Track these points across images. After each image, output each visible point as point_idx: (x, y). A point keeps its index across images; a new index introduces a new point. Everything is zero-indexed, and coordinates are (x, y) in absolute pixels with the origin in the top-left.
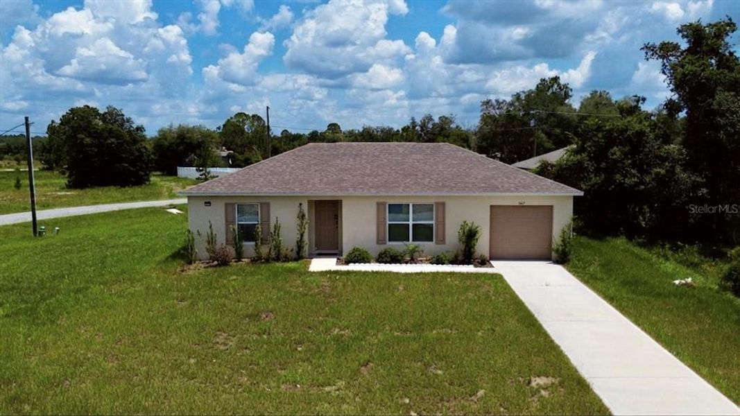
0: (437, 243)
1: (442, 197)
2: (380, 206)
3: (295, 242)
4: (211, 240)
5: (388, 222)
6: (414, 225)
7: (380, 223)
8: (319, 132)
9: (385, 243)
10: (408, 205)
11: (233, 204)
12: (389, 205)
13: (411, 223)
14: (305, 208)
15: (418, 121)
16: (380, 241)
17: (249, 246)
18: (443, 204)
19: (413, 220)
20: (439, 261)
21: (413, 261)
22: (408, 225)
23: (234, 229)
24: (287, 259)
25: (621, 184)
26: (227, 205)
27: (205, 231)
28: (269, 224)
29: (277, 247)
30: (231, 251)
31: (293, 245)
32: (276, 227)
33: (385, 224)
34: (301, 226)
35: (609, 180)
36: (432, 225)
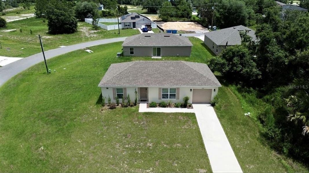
0: (176, 99)
2: (160, 89)
3: (134, 100)
7: (159, 94)
9: (161, 99)
10: (168, 89)
12: (163, 89)
13: (169, 94)
14: (137, 90)
16: (160, 99)
17: (120, 100)
18: (179, 89)
19: (170, 93)
21: (169, 105)
22: (168, 94)
23: (116, 97)
24: (132, 106)
25: (236, 70)
26: (113, 89)
27: (108, 97)
28: (126, 94)
29: (129, 101)
31: (134, 102)
32: (128, 96)
33: (161, 94)
35: (232, 69)
36: (175, 94)
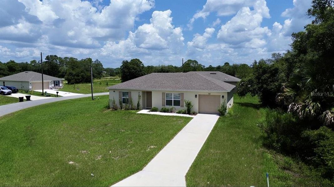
0: (181, 107)
1: (183, 91)
2: (163, 94)
4: (114, 102)
5: (166, 99)
6: (174, 100)
7: (163, 99)
8: (221, 66)
9: (165, 106)
10: (172, 94)
11: (121, 92)
12: (166, 94)
13: (173, 100)
14: (141, 94)
15: (258, 61)
16: (163, 105)
17: (124, 105)
18: (183, 94)
20: (179, 113)
21: (171, 112)
22: (172, 100)
23: (121, 100)
24: (134, 109)
26: (119, 92)
28: (131, 99)
29: (132, 106)
30: (119, 106)
31: (136, 105)
33: (165, 100)
34: (139, 99)
36: (180, 101)
